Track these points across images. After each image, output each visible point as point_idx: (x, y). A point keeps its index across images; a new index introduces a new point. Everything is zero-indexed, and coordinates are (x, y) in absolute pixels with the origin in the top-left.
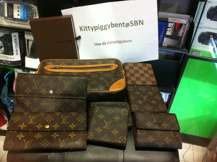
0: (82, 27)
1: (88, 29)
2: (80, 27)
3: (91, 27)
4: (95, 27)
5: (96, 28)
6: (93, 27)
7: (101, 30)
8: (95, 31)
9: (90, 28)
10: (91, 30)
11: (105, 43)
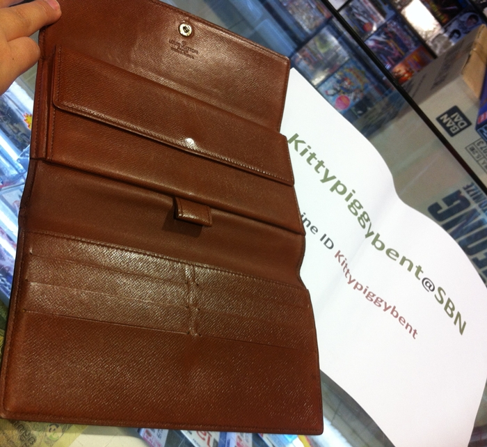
0: (303, 142)
1: (314, 162)
2: (296, 136)
3: (327, 171)
4: (338, 183)
5: (340, 188)
6: (334, 177)
7: (349, 207)
8: (332, 190)
9: (322, 170)
10: (322, 176)
11: (329, 244)
